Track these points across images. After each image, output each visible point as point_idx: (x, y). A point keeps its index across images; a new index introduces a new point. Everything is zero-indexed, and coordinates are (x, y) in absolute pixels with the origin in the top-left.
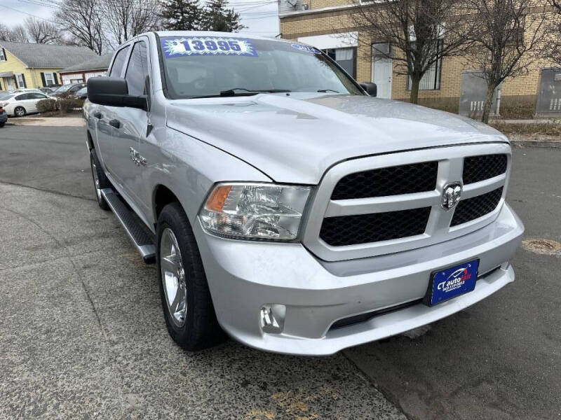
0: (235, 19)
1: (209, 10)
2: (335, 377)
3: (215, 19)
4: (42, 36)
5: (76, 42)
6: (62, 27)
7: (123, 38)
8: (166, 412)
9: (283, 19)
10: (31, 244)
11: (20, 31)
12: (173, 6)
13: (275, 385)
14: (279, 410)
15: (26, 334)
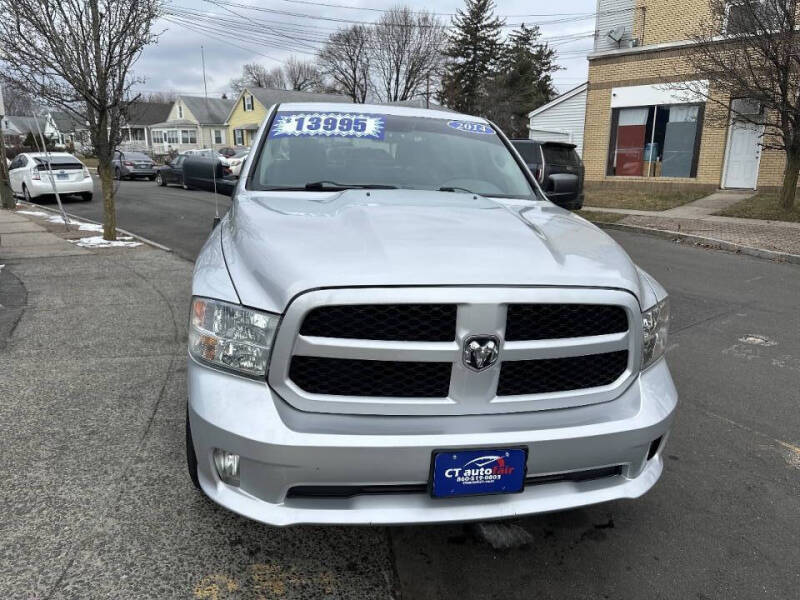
0: (548, 56)
1: (512, 45)
2: (352, 567)
3: (519, 58)
4: (301, 80)
5: (338, 88)
6: (324, 69)
7: (393, 83)
8: (130, 547)
9: (594, 61)
10: (151, 333)
11: (278, 73)
12: (464, 41)
13: (269, 553)
14: (249, 583)
15: (71, 431)
